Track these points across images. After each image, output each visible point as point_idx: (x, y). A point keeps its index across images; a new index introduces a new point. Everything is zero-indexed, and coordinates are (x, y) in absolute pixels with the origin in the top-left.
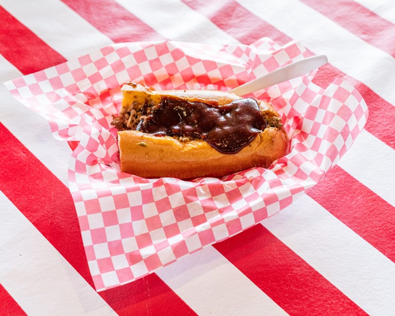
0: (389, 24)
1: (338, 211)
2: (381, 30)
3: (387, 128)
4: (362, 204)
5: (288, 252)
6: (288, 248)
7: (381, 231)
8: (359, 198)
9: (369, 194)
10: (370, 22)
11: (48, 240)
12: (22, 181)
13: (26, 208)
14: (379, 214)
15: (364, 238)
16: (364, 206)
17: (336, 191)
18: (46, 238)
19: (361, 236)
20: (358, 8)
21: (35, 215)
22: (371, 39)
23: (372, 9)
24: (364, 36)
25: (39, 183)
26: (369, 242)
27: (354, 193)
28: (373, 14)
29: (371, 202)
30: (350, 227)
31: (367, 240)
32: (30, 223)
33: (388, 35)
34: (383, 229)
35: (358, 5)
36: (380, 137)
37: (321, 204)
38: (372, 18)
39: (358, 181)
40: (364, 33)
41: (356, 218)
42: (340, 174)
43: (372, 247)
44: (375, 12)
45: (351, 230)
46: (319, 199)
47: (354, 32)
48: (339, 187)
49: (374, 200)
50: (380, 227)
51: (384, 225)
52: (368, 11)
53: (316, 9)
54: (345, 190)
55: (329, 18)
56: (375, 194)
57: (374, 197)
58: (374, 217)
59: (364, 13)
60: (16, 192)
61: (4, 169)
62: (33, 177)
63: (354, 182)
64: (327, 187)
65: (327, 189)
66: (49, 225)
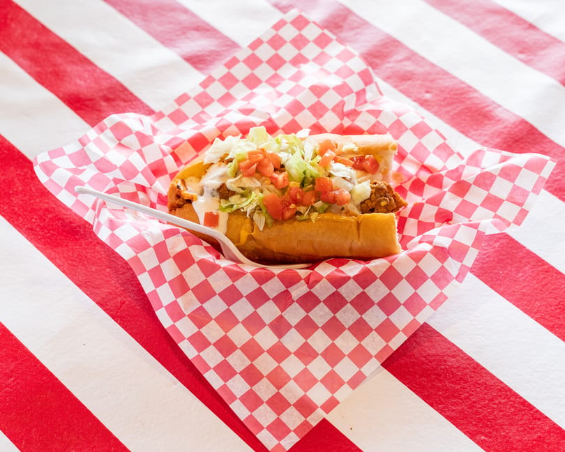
0: (554, 41)
1: (500, 285)
2: (544, 48)
3: (559, 177)
4: (530, 276)
5: (438, 338)
6: (439, 333)
7: (558, 311)
8: (526, 268)
9: (540, 264)
10: (529, 37)
11: (120, 324)
12: (78, 247)
13: (85, 283)
14: (553, 289)
15: (537, 320)
16: (534, 279)
17: (496, 260)
18: (116, 321)
19: (532, 317)
20: (511, 19)
21: (98, 292)
22: (531, 60)
23: (531, 20)
24: (522, 56)
25: (99, 250)
26: (543, 325)
27: (520, 262)
28: (532, 27)
29: (543, 274)
30: (518, 306)
31: (540, 323)
32: (94, 303)
33: (553, 56)
34: (560, 308)
35: (511, 14)
36: (550, 190)
37: (478, 276)
38: (531, 32)
39: (524, 247)
40: (521, 52)
41: (524, 294)
42: (500, 238)
43: (548, 331)
44: (535, 24)
45: (518, 310)
46: (474, 270)
47: (508, 51)
48: (500, 255)
49: (547, 272)
50: (556, 305)
51: (562, 303)
52: (525, 22)
53: (456, 19)
54: (507, 258)
55: (473, 30)
56: (548, 264)
57: (546, 267)
58: (547, 293)
59: (519, 24)
60: (70, 262)
61: (51, 232)
62: (91, 242)
63: (519, 248)
64: (484, 255)
65: (485, 257)
66: (119, 305)
